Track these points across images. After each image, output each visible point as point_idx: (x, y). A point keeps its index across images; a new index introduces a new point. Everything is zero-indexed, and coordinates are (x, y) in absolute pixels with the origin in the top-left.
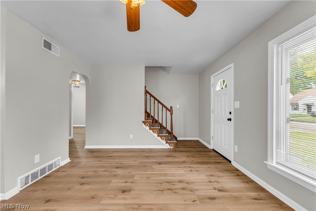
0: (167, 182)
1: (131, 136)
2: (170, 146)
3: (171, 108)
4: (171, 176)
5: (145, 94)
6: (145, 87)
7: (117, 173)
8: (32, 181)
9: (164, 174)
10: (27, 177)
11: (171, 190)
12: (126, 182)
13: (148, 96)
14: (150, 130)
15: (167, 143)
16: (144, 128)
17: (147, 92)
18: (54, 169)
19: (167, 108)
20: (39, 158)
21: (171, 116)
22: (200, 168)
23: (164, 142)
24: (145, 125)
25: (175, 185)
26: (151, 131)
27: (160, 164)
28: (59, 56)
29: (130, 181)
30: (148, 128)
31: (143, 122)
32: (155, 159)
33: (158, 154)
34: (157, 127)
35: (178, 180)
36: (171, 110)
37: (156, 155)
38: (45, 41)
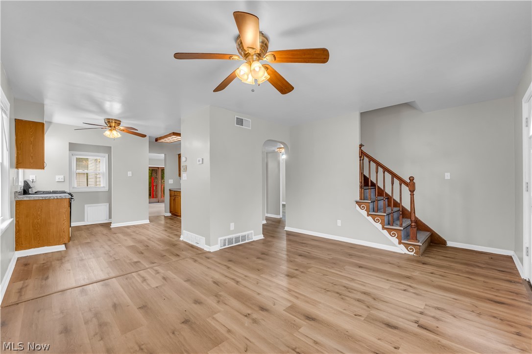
0: (345, 287)
1: (339, 223)
2: (409, 251)
3: (412, 179)
4: (359, 284)
5: (360, 157)
6: (361, 146)
7: (296, 260)
8: (228, 245)
9: (351, 278)
10: (225, 240)
11: (340, 295)
12: (296, 270)
13: (366, 160)
14: (368, 216)
15: (400, 243)
16: (358, 211)
17: (363, 154)
18: (247, 241)
19: (402, 181)
20: (233, 226)
21: (412, 195)
22: (429, 293)
23: (395, 240)
24: (360, 207)
25: (352, 293)
26: (370, 218)
27: (360, 267)
28: (250, 128)
29: (302, 270)
30: (364, 213)
31: (357, 202)
32: (358, 261)
33: (373, 256)
34: (381, 212)
35: (364, 291)
36: (411, 185)
37: (369, 256)
38: (237, 118)
